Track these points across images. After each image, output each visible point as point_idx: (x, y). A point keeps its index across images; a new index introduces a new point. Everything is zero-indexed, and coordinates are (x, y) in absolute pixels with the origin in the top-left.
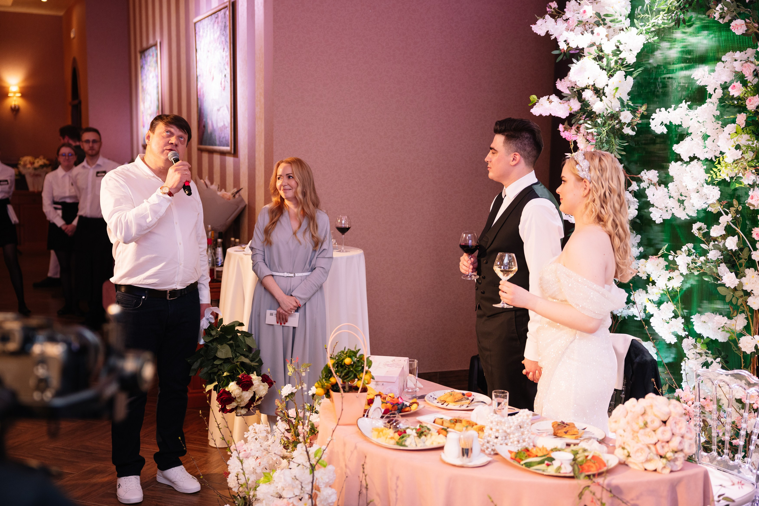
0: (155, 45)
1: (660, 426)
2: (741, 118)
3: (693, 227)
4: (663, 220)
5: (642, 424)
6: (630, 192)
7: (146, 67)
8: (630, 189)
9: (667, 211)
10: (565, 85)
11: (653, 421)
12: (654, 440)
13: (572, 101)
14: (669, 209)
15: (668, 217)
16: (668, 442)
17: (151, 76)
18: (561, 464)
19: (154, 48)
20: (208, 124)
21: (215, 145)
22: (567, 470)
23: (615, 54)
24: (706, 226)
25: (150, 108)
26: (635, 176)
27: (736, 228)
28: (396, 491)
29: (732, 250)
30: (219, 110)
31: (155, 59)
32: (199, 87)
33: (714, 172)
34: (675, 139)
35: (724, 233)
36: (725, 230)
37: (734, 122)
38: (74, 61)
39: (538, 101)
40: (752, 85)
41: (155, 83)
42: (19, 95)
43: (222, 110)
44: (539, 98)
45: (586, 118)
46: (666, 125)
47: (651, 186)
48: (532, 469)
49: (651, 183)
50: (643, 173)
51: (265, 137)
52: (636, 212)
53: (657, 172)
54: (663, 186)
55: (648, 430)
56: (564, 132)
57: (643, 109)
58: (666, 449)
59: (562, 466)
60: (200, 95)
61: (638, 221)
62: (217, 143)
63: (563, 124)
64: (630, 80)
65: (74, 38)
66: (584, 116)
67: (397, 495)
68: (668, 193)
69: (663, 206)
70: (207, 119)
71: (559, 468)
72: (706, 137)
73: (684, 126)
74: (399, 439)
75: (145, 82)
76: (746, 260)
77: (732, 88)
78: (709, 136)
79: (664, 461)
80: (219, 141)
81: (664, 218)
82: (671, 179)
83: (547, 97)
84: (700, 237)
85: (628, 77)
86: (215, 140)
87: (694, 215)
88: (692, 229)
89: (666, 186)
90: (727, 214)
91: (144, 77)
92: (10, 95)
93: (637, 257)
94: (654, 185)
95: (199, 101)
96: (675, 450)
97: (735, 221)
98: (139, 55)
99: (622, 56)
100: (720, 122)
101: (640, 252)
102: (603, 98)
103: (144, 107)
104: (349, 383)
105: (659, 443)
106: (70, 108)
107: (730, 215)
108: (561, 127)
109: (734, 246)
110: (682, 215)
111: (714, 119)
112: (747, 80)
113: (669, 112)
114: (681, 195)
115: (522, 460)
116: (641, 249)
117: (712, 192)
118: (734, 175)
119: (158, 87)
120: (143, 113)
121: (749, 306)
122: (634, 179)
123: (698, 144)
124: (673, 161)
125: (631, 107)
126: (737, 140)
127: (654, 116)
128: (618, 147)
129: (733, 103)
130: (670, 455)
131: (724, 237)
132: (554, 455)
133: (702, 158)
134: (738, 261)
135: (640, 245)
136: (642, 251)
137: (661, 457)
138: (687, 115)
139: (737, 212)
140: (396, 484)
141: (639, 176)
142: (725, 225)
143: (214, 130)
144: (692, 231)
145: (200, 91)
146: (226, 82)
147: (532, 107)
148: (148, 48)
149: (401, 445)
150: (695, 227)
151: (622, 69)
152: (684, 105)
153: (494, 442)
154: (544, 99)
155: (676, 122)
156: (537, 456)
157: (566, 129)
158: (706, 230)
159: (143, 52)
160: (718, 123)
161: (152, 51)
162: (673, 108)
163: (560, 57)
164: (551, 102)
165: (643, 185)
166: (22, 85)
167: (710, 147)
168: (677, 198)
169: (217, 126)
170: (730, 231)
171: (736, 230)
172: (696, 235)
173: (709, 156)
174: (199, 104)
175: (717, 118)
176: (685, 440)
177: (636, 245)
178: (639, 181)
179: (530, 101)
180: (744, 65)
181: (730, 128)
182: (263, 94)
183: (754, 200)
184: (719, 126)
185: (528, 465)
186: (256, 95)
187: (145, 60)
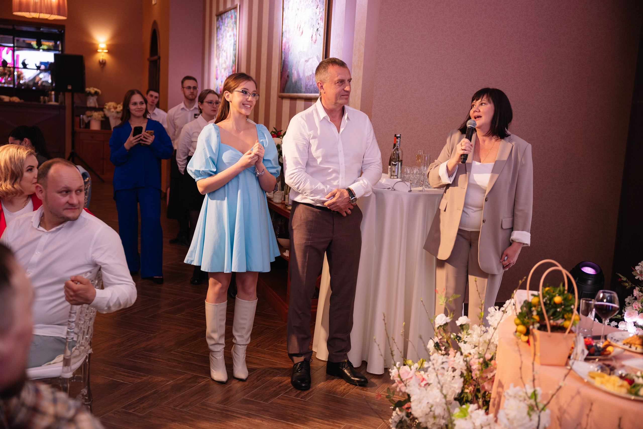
0: (235, 8)
7: (223, 28)
17: (228, 35)
19: (233, 11)
20: (292, 74)
21: (301, 92)
25: (225, 62)
30: (306, 61)
31: (233, 20)
32: (284, 42)
38: (155, 23)
41: (233, 41)
42: (106, 51)
43: (310, 61)
51: (363, 84)
60: (284, 49)
62: (303, 90)
65: (155, 4)
70: (292, 70)
74: (631, 388)
75: (221, 41)
80: (306, 89)
86: (301, 88)
91: (220, 36)
92: (99, 51)
95: (283, 55)
98: (215, 18)
103: (219, 62)
104: (552, 321)
106: (147, 64)
119: (235, 44)
120: (217, 67)
143: (299, 79)
145: (285, 45)
146: (318, 35)
148: (226, 12)
149: (636, 395)
159: (220, 15)
161: (229, 14)
166: (109, 43)
169: (304, 75)
174: (283, 57)
182: (363, 44)
186: (354, 45)
187: (222, 22)
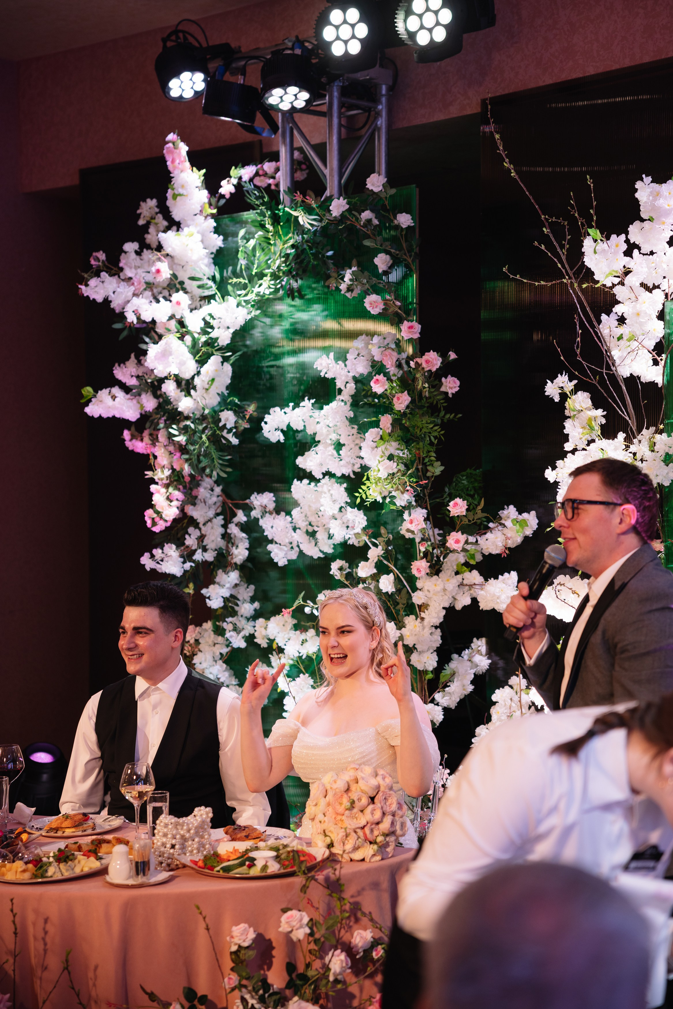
1: (369, 805)
2: (386, 421)
3: (332, 567)
4: (288, 561)
5: (348, 804)
6: (236, 525)
8: (236, 520)
9: (292, 548)
10: (129, 372)
11: (360, 799)
12: (363, 822)
13: (144, 396)
14: (294, 545)
15: (294, 555)
16: (378, 823)
18: (267, 862)
22: (274, 867)
23: (204, 332)
24: (347, 564)
26: (241, 502)
27: (389, 564)
28: (44, 939)
29: (387, 593)
33: (364, 490)
34: (295, 449)
35: (375, 571)
36: (375, 567)
37: (378, 426)
39: (95, 396)
40: (398, 378)
44: (96, 391)
45: (165, 421)
46: (282, 431)
47: (267, 515)
48: (232, 874)
49: (265, 511)
50: (253, 497)
52: (246, 553)
53: (272, 495)
54: (283, 514)
55: (355, 810)
56: (131, 440)
57: (251, 409)
58: (376, 833)
59: (268, 864)
61: (249, 565)
63: (129, 429)
64: (228, 369)
66: (165, 418)
67: (45, 944)
68: (291, 523)
69: (287, 541)
71: (265, 867)
72: (339, 446)
73: (310, 431)
74: (36, 871)
76: (404, 604)
77: (375, 383)
78: (344, 445)
79: (375, 847)
81: (290, 558)
82: (296, 504)
83: (108, 390)
84: (343, 579)
85: (225, 364)
87: (330, 551)
88: (330, 569)
89: (289, 513)
90: (375, 545)
93: (251, 617)
94: (271, 513)
96: (386, 832)
97: (387, 555)
99: (213, 335)
100: (356, 427)
101: (255, 610)
102: (192, 392)
105: (369, 825)
107: (380, 547)
108: (126, 434)
109: (390, 587)
110: (313, 552)
111: (347, 423)
112: (389, 372)
113: (285, 413)
114: (310, 524)
115: (215, 867)
116: (257, 605)
117: (357, 518)
118: (386, 493)
121: (413, 666)
122: (238, 507)
123: (332, 455)
124: (295, 480)
125: (236, 405)
126: (386, 449)
127: (267, 418)
128: (221, 462)
129: (373, 401)
130: (380, 839)
131: (376, 578)
132: (253, 854)
133: (339, 474)
134: (394, 608)
135: (253, 600)
136: (258, 608)
137: (371, 843)
138: (311, 417)
139: (388, 543)
140: (44, 929)
141: (248, 501)
142: (376, 560)
144: (331, 573)
147: (87, 404)
149: (42, 876)
150: (335, 567)
151: (215, 353)
152: (307, 403)
153: (170, 854)
154: (104, 394)
155: (297, 425)
156: (229, 860)
157: (133, 437)
158: (348, 570)
160: (353, 428)
162: (291, 408)
163: (125, 333)
164: (114, 398)
165: (254, 514)
167: (348, 459)
168: (305, 530)
170: (382, 569)
171: (388, 567)
172: (336, 578)
173: (347, 471)
175: (352, 421)
176: (397, 818)
177: (248, 599)
178: (248, 509)
179: (82, 396)
180: (384, 352)
181: (372, 433)
183: (414, 524)
184: (355, 431)
185: (227, 869)
